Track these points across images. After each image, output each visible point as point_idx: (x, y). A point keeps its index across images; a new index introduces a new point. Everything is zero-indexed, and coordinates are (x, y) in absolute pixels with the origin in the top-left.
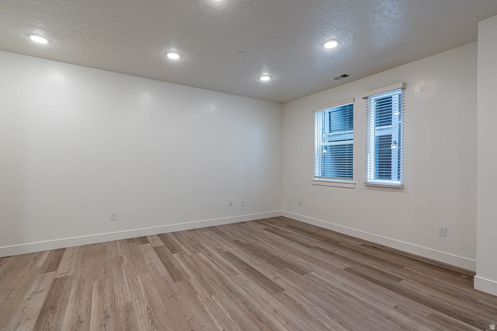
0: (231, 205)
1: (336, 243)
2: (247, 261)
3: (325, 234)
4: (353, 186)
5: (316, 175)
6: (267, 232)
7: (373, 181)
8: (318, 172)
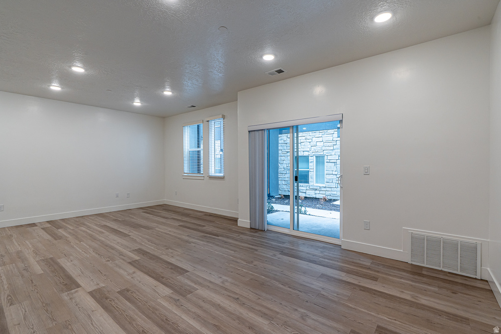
0: (117, 196)
1: (187, 215)
2: (116, 227)
3: (186, 211)
4: (203, 178)
5: (185, 172)
6: (146, 214)
7: (214, 174)
8: (186, 169)
